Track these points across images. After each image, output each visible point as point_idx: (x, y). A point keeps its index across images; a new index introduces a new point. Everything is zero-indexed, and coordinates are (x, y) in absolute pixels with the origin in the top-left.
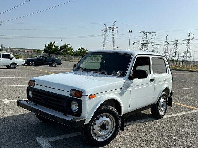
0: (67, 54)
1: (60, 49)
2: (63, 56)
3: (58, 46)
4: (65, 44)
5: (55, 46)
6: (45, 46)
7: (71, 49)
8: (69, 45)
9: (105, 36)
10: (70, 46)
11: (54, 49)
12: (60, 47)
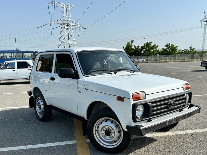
0: (150, 54)
1: (141, 49)
2: (145, 57)
3: (139, 46)
4: (147, 43)
5: (135, 47)
6: (123, 48)
7: (155, 48)
8: (151, 43)
9: (205, 27)
10: (153, 44)
11: (133, 49)
12: (142, 47)
